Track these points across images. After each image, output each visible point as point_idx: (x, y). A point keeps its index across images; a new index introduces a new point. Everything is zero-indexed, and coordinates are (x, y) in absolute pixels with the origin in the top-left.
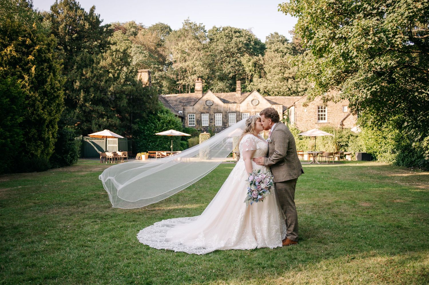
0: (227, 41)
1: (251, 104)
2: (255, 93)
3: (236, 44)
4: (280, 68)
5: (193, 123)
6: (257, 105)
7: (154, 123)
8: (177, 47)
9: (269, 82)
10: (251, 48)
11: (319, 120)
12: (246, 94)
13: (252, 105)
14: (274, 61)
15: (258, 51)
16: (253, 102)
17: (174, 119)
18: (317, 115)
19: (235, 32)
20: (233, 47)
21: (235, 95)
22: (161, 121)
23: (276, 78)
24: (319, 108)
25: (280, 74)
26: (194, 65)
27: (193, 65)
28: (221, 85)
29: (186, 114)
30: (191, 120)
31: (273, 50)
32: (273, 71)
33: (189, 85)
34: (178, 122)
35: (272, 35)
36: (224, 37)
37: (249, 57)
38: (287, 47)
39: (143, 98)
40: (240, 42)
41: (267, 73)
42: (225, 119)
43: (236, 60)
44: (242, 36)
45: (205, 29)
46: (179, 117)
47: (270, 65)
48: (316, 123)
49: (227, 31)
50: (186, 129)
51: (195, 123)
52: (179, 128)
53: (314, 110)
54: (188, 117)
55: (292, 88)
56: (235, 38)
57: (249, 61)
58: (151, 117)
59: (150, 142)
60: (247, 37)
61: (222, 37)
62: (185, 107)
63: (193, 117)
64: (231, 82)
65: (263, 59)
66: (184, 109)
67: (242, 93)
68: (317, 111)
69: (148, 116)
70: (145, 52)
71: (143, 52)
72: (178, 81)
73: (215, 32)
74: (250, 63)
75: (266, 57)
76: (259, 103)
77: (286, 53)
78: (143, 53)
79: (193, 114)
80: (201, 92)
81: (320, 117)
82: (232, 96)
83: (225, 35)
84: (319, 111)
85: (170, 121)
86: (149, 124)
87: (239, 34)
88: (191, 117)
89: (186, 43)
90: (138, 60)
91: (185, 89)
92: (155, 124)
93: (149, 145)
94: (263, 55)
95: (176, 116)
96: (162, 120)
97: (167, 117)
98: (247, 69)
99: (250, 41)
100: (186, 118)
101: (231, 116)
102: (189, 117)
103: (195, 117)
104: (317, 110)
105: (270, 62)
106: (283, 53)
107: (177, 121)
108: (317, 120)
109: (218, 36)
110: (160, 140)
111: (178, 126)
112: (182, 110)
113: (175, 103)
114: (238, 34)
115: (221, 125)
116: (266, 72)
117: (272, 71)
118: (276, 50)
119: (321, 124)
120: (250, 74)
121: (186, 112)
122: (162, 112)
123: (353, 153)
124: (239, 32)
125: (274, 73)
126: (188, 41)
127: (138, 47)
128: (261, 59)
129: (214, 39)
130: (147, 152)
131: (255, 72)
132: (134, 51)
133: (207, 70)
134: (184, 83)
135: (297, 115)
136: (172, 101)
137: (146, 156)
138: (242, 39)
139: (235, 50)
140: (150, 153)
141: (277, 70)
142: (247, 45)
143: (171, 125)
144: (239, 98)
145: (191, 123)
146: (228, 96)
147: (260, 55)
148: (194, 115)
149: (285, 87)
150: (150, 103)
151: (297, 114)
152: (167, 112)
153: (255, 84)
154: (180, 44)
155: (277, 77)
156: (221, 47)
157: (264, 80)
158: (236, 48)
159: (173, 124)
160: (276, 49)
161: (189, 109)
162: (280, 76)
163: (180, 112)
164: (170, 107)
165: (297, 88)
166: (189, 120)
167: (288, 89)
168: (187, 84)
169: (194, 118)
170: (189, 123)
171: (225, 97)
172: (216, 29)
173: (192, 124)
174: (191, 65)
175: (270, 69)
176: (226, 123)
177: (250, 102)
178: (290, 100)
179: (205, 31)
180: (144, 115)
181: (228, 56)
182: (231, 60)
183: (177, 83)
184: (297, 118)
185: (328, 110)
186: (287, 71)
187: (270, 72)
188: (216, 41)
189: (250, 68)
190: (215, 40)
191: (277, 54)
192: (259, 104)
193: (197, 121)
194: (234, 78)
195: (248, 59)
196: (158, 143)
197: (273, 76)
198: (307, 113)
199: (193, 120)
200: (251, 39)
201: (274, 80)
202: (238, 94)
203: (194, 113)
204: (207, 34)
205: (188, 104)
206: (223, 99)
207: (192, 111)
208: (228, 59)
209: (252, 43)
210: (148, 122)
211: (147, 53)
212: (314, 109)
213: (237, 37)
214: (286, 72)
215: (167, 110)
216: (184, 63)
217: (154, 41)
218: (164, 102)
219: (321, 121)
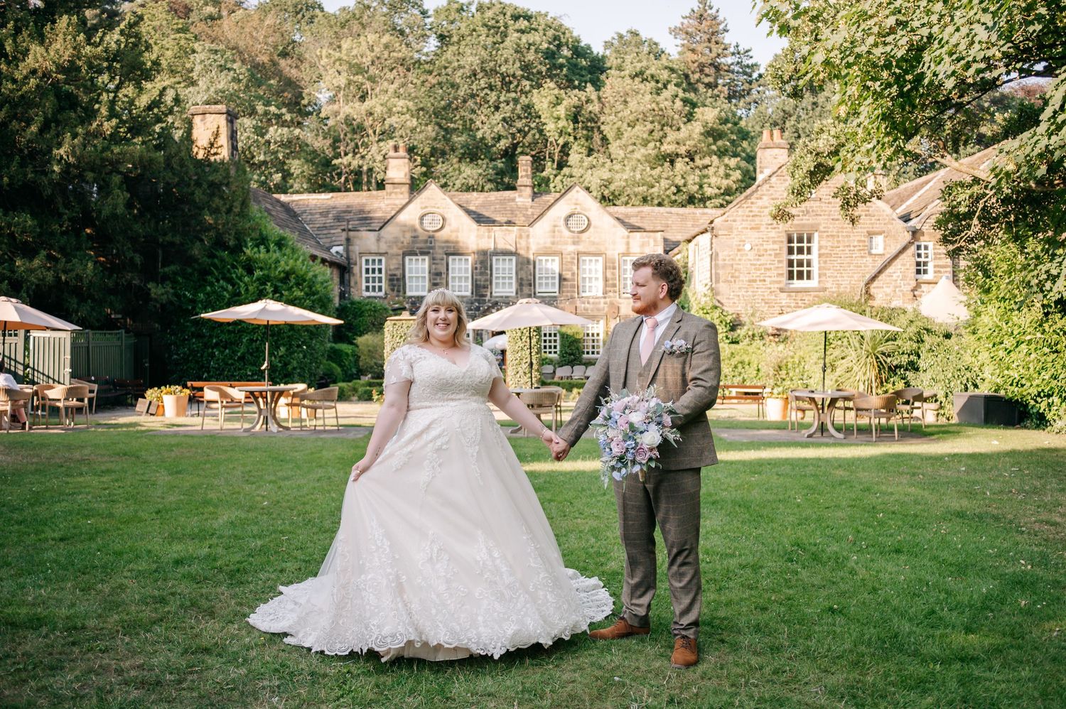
0: (490, 40)
1: (563, 228)
2: (578, 194)
3: (517, 52)
4: (650, 126)
5: (377, 284)
6: (583, 232)
7: (230, 281)
8: (337, 55)
9: (617, 167)
10: (561, 66)
11: (791, 276)
12: (549, 198)
13: (566, 233)
14: (633, 104)
15: (583, 76)
16: (572, 221)
17: (301, 267)
18: (785, 264)
19: (516, 18)
20: (506, 61)
21: (513, 200)
22: (258, 273)
23: (638, 155)
24: (790, 240)
25: (651, 145)
26: (390, 110)
27: (385, 110)
28: (470, 172)
29: (354, 256)
30: (371, 275)
31: (627, 72)
32: (628, 133)
33: (370, 170)
34: (320, 279)
35: (621, 37)
36: (484, 31)
37: (556, 91)
38: (670, 65)
39: (193, 194)
40: (530, 45)
41: (611, 140)
42: (481, 274)
43: (516, 101)
44: (536, 30)
45: (425, 7)
46: (332, 264)
47: (620, 115)
48: (782, 290)
49: (489, 14)
50: (353, 303)
51: (383, 284)
52: (320, 300)
53: (776, 246)
54: (360, 268)
55: (685, 186)
56: (516, 35)
57: (558, 101)
58: (222, 260)
59: (217, 345)
60: (550, 33)
61: (474, 30)
62: (351, 234)
63: (377, 267)
64: (500, 164)
65: (599, 98)
66: (348, 240)
67: (535, 195)
68: (785, 250)
69: (212, 256)
70: (235, 66)
71: (229, 65)
72: (338, 156)
73: (454, 15)
74: (559, 107)
75: (607, 91)
76: (589, 225)
77: (669, 82)
78: (229, 70)
79: (377, 258)
80: (406, 189)
81: (795, 269)
82: (503, 202)
83: (485, 25)
84: (790, 251)
85: (288, 274)
86: (212, 285)
87: (526, 22)
88: (370, 267)
89: (364, 43)
90: (212, 89)
91: (359, 180)
92: (233, 285)
93: (213, 355)
94: (598, 85)
95: (314, 258)
96: (261, 269)
97: (277, 261)
98: (550, 127)
99: (559, 46)
100: (356, 269)
101: (501, 266)
102: (364, 267)
103: (383, 267)
104: (785, 246)
105: (620, 107)
106: (657, 82)
107: (315, 276)
108: (784, 279)
109: (463, 25)
110: (252, 341)
111: (317, 293)
112: (344, 242)
113: (321, 221)
114: (523, 24)
115: (469, 294)
116: (609, 136)
117: (626, 135)
118: (637, 75)
119: (798, 291)
120: (561, 141)
121: (356, 249)
122: (262, 241)
123: (941, 397)
124: (528, 18)
125: (633, 140)
126: (372, 37)
127: (216, 52)
128: (594, 97)
129: (450, 36)
130: (185, 386)
131: (575, 138)
132: (202, 61)
133: (430, 128)
134: (355, 163)
135: (720, 262)
136: (311, 214)
137: (178, 400)
138: (535, 37)
139: (515, 69)
140: (193, 388)
141: (641, 130)
142: (550, 55)
143: (290, 289)
144: (526, 209)
145: (371, 284)
146: (491, 203)
147: (590, 88)
148: (380, 261)
149: (664, 183)
150: (215, 211)
151: (721, 257)
152: (280, 244)
153: (576, 172)
154: (346, 44)
155: (640, 153)
156: (471, 60)
157: (601, 160)
158: (518, 64)
159: (298, 284)
160: (638, 70)
161: (366, 240)
162: (651, 150)
163: (334, 250)
164: (304, 232)
165: (701, 187)
166: (364, 275)
167: (674, 189)
168: (365, 168)
169: (380, 271)
170: (364, 285)
171: (483, 205)
172: (456, 6)
173: (374, 288)
174: (378, 110)
175: (619, 129)
176: (485, 287)
177: (562, 222)
178: (684, 218)
179: (424, 13)
180: (196, 251)
181: (491, 88)
182: (502, 99)
183: (335, 162)
184: (721, 272)
185: (820, 248)
186: (672, 136)
187: (619, 134)
188: (459, 42)
189: (562, 124)
190: (455, 39)
191: (641, 86)
192: (591, 229)
193: (391, 280)
194: (510, 155)
195: (552, 98)
196: (242, 350)
197: (631, 148)
198: (751, 255)
199: (377, 275)
200: (563, 40)
201: (634, 162)
202: (522, 197)
203: (381, 254)
204: (428, 21)
205: (362, 225)
206: (474, 213)
207: (374, 248)
208: (493, 97)
209: (566, 52)
210: (209, 278)
211: (243, 70)
212: (774, 242)
213: (523, 32)
214: (669, 139)
215: (283, 239)
216: (357, 104)
217: (270, 40)
218: (283, 216)
219: (797, 284)
